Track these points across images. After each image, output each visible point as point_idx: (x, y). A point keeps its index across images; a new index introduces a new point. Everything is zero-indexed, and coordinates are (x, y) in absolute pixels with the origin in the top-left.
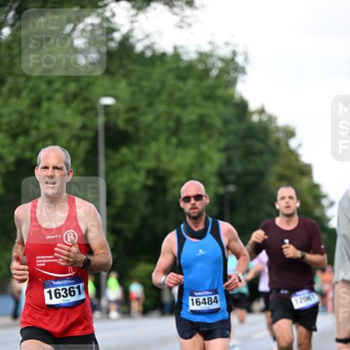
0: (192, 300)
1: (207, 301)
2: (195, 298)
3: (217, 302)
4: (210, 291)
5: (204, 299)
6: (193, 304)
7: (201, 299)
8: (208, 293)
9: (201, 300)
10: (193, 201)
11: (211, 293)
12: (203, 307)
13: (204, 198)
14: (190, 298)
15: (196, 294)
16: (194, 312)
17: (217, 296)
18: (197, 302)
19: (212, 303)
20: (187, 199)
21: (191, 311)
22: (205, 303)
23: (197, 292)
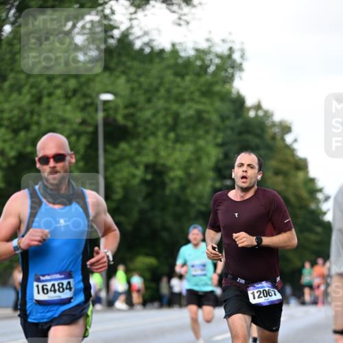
0: (38, 286)
1: (57, 288)
2: (41, 285)
3: (70, 289)
4: (60, 274)
5: (53, 285)
6: (39, 293)
7: (49, 285)
8: (58, 276)
9: (49, 287)
10: (52, 163)
11: (63, 276)
12: (51, 296)
13: (68, 158)
14: (35, 284)
15: (42, 278)
16: (40, 303)
17: (71, 280)
18: (43, 289)
19: (63, 290)
20: (45, 160)
21: (36, 301)
22: (55, 291)
23: (44, 276)
